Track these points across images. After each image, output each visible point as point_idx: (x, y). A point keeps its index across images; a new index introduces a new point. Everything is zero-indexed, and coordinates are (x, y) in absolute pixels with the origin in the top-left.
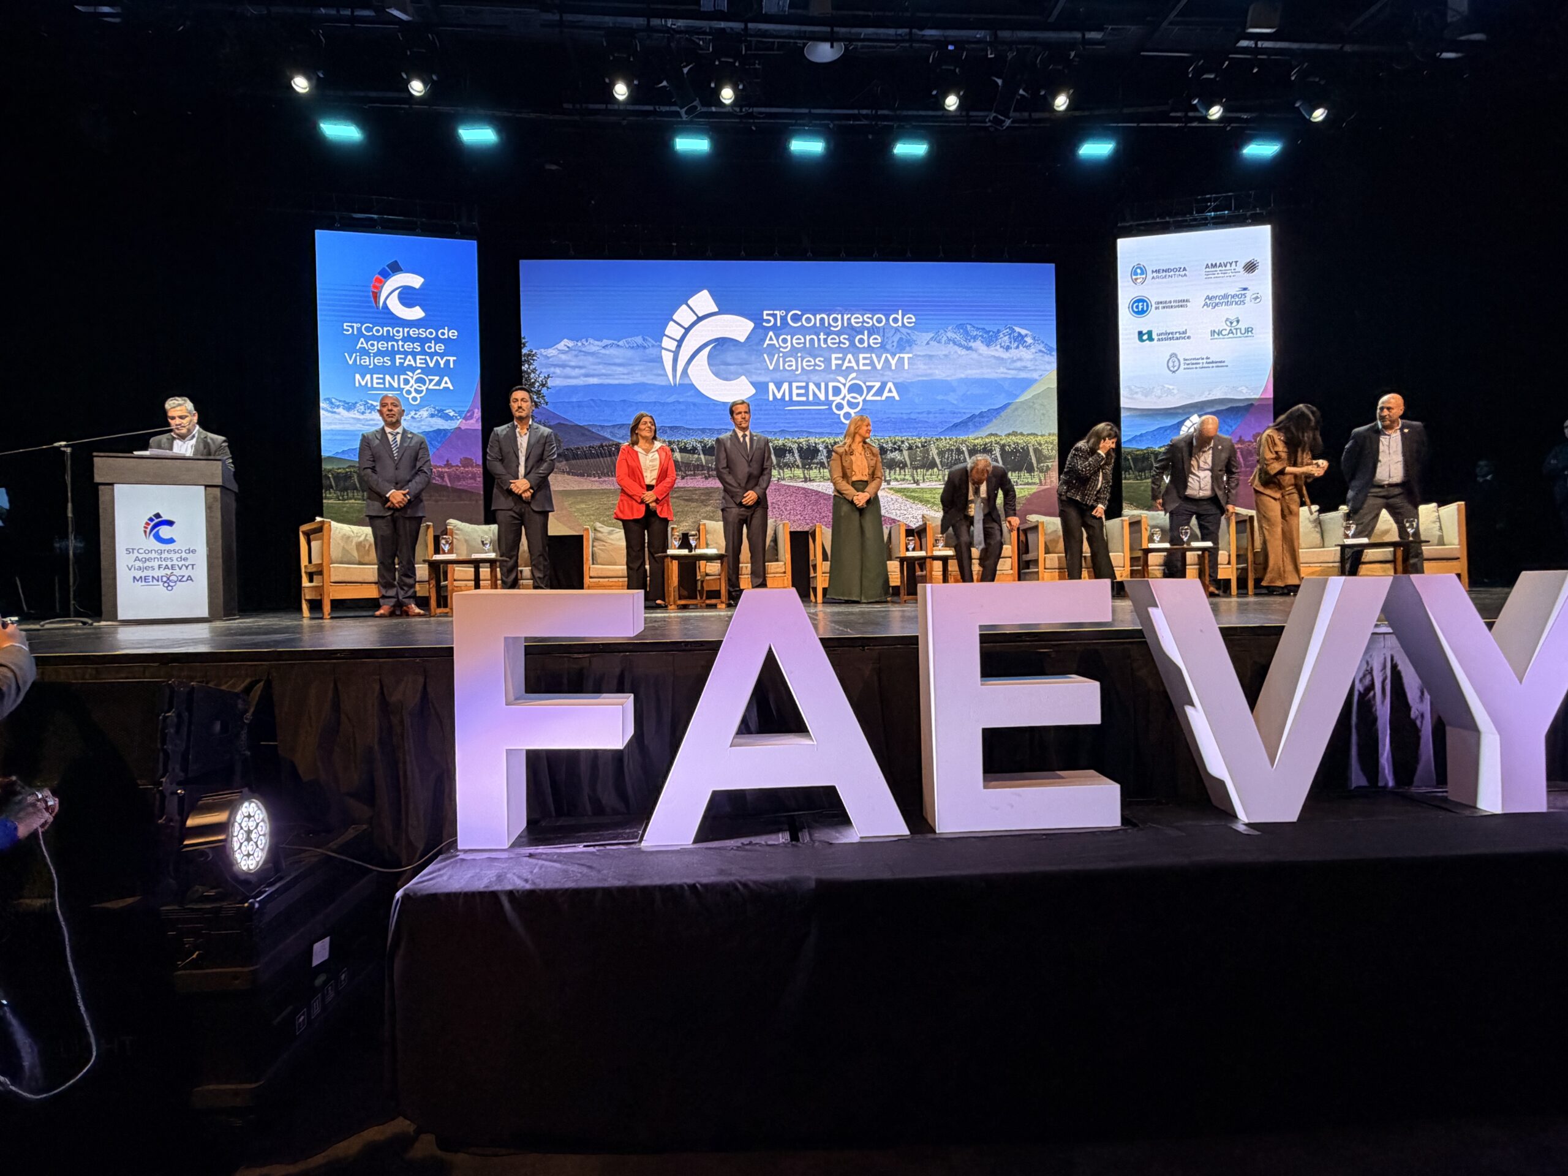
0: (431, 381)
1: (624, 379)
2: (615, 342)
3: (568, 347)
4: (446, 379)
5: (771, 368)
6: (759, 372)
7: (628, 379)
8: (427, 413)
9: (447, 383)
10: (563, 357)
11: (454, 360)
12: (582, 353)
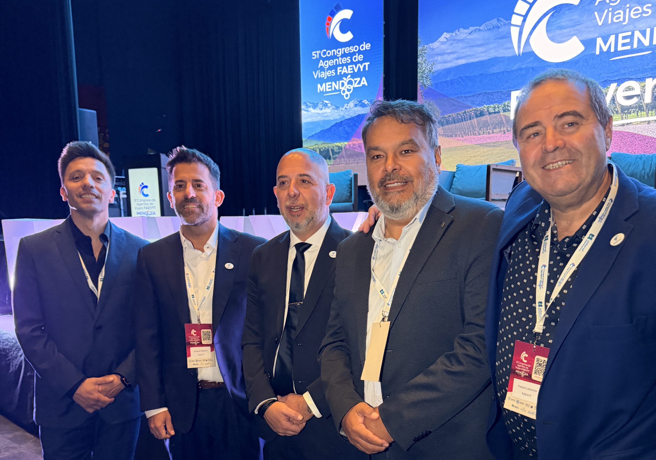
0: (355, 82)
1: (483, 56)
2: (477, 27)
3: (447, 39)
4: (364, 79)
5: (600, 24)
6: (589, 29)
7: (485, 56)
8: (353, 104)
9: (364, 81)
10: (443, 47)
11: (368, 65)
12: (456, 41)
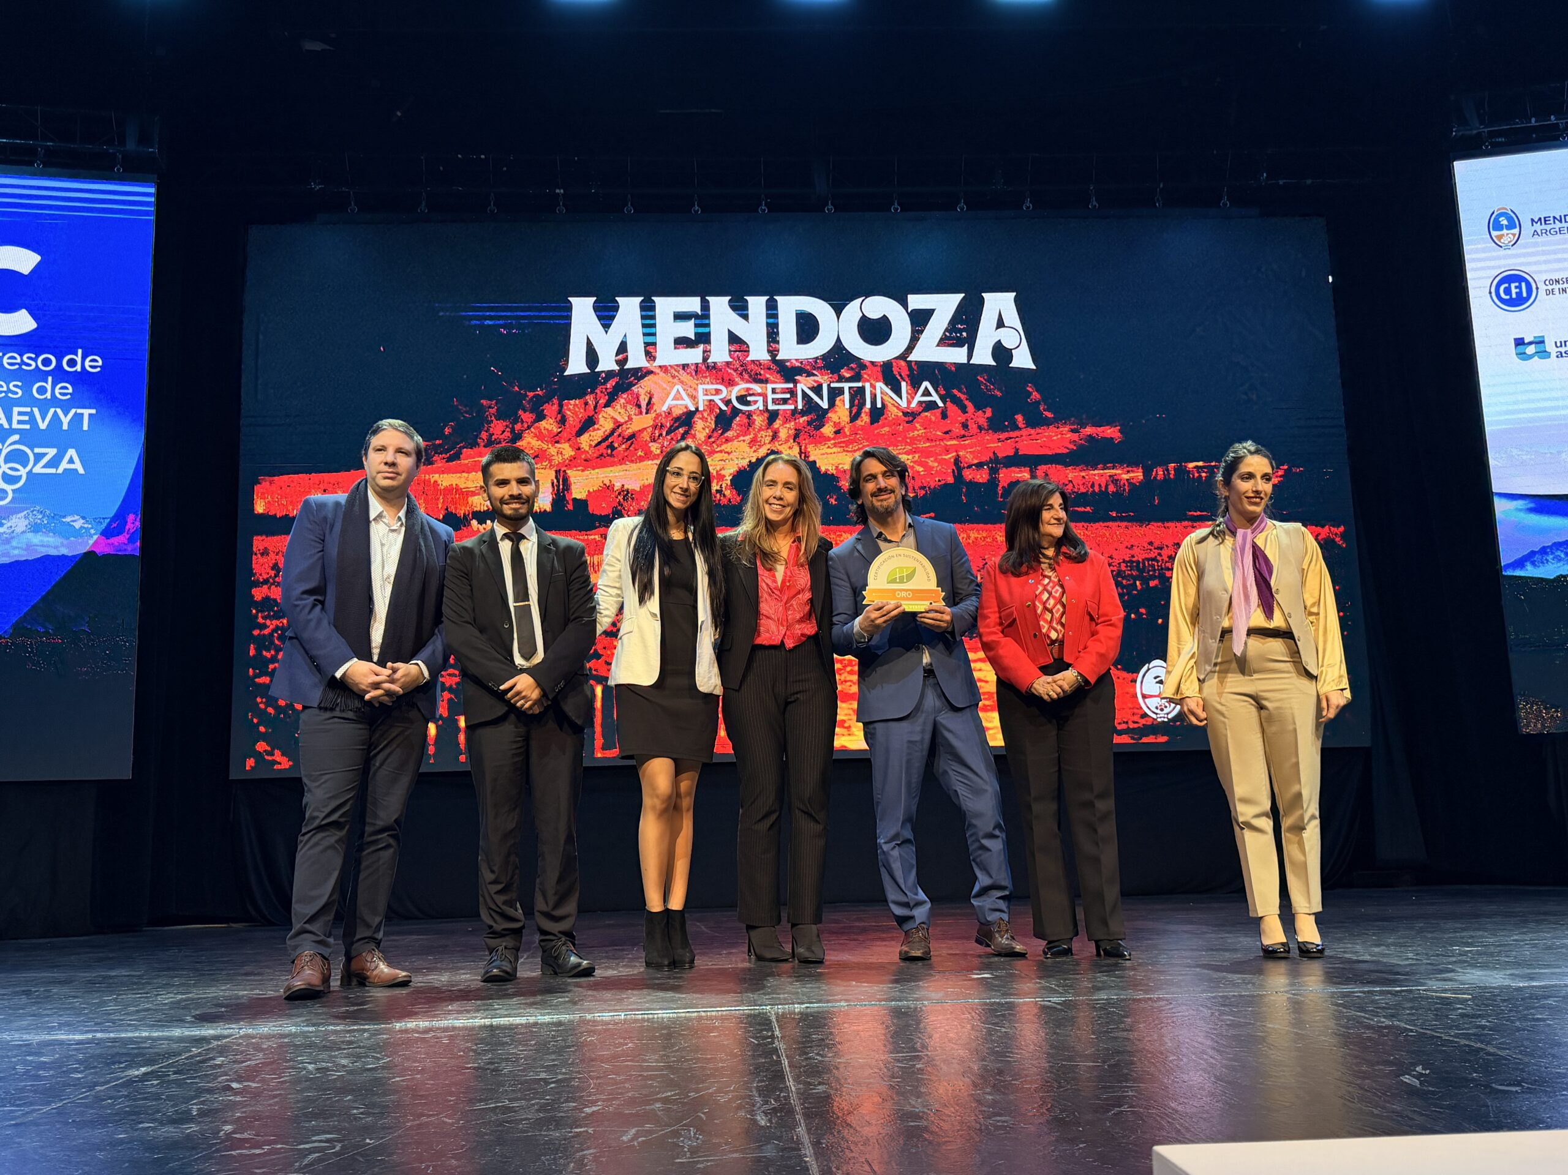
0: (39, 457)
4: (72, 452)
8: (27, 522)
9: (73, 461)
11: (90, 415)
